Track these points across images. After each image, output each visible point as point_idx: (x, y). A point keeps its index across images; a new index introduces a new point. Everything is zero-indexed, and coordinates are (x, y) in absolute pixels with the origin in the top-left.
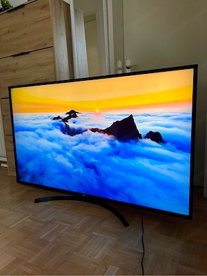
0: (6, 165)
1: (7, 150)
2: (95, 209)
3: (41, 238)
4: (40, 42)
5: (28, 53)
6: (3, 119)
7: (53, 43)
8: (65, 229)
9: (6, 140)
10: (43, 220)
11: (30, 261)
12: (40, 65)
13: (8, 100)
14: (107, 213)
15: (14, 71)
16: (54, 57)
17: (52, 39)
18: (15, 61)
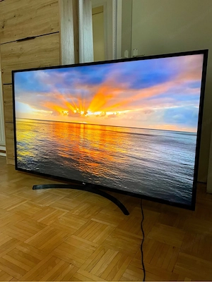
0: (5, 155)
1: (7, 138)
2: (94, 198)
3: (39, 221)
4: (46, 27)
5: (33, 38)
6: (4, 106)
7: (60, 28)
8: (63, 214)
9: (6, 127)
10: (41, 206)
11: (27, 242)
12: (46, 51)
13: (10, 87)
14: (107, 202)
15: (18, 56)
16: (60, 43)
17: (58, 24)
18: (20, 46)
